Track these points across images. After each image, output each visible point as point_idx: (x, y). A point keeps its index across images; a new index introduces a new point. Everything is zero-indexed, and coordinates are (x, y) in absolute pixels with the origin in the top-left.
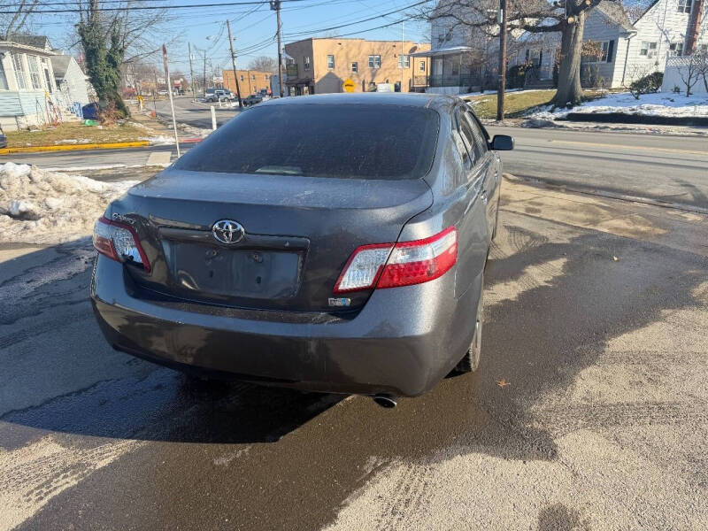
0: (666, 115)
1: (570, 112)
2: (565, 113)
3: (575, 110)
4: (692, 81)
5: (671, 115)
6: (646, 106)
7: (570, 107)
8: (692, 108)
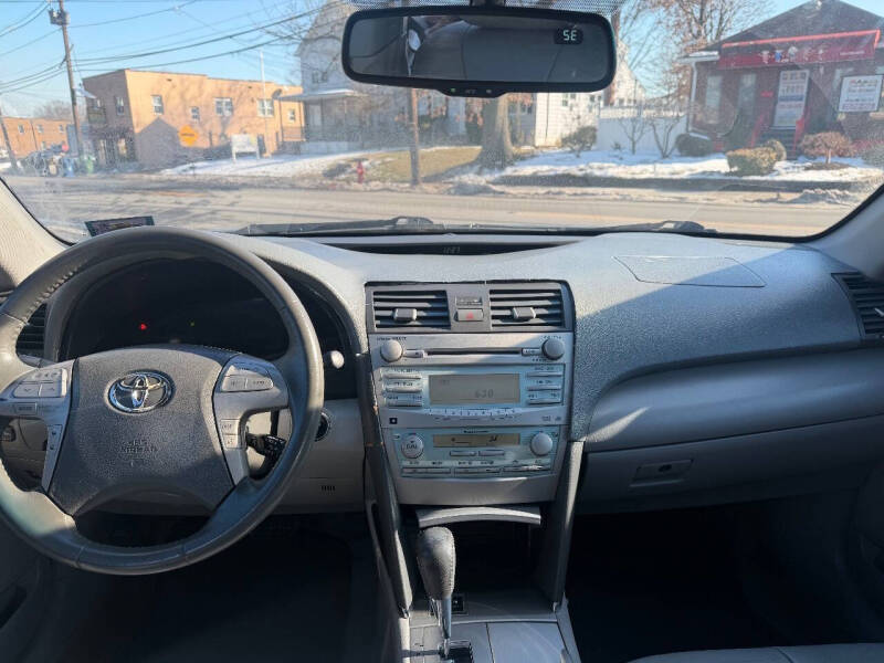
0: (623, 176)
1: (504, 174)
2: (497, 175)
3: (509, 171)
4: (637, 135)
5: (629, 176)
6: (596, 165)
7: (502, 168)
8: (650, 168)
